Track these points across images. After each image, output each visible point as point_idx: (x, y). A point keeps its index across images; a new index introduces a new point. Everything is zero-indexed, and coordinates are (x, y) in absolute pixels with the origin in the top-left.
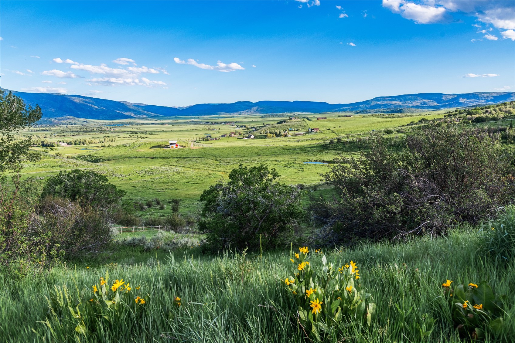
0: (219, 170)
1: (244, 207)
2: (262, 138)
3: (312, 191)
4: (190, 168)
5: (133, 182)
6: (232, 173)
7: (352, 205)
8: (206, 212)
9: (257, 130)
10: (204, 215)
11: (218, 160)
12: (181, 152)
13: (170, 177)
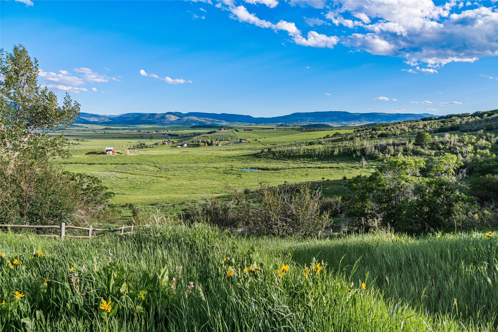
0: (161, 176)
2: (194, 147)
4: (131, 174)
9: (189, 139)
11: (157, 167)
12: (118, 158)
13: (113, 182)
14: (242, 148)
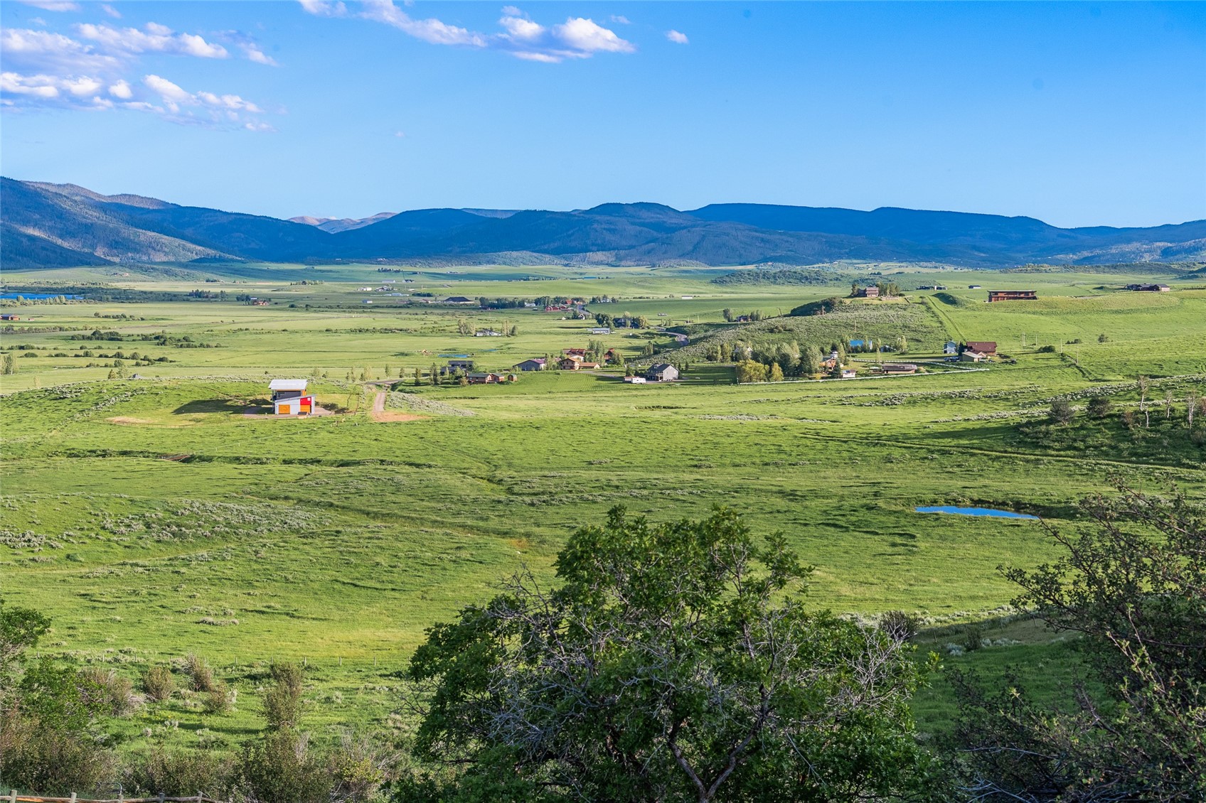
0: (505, 528)
1: (625, 717)
2: (714, 382)
3: (956, 650)
4: (363, 512)
5: (84, 570)
6: (570, 546)
7: (1179, 737)
8: (435, 735)
9: (694, 342)
10: (422, 750)
11: (500, 482)
12: (323, 434)
13: (263, 553)
14: (961, 395)
